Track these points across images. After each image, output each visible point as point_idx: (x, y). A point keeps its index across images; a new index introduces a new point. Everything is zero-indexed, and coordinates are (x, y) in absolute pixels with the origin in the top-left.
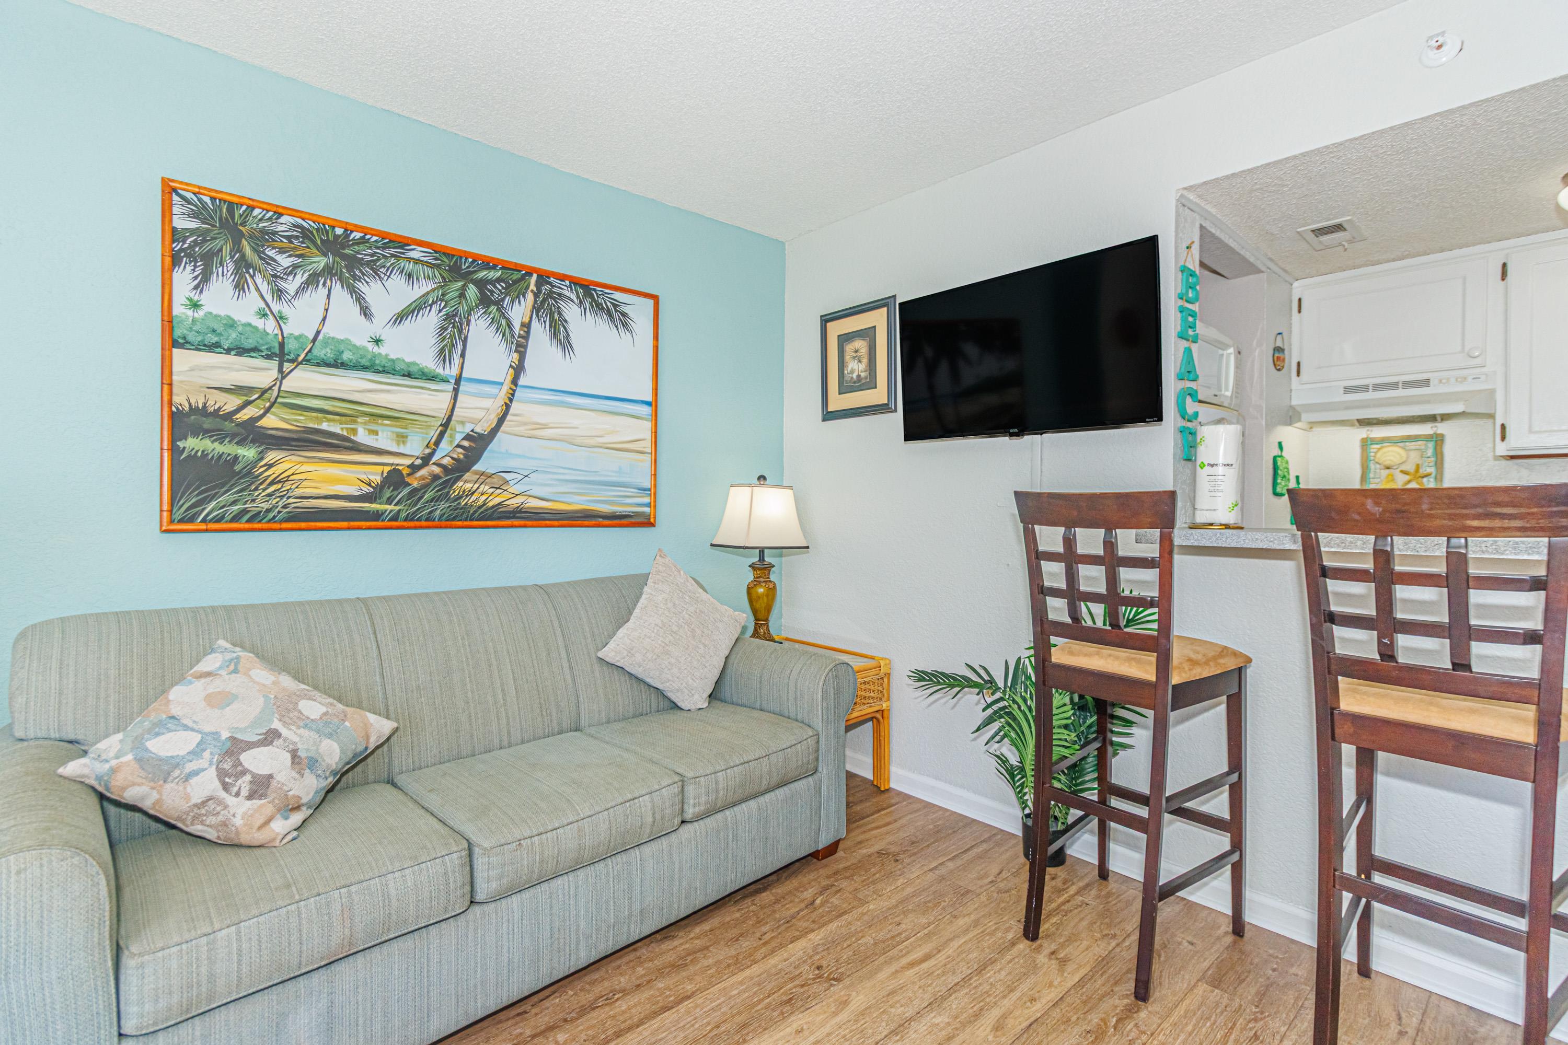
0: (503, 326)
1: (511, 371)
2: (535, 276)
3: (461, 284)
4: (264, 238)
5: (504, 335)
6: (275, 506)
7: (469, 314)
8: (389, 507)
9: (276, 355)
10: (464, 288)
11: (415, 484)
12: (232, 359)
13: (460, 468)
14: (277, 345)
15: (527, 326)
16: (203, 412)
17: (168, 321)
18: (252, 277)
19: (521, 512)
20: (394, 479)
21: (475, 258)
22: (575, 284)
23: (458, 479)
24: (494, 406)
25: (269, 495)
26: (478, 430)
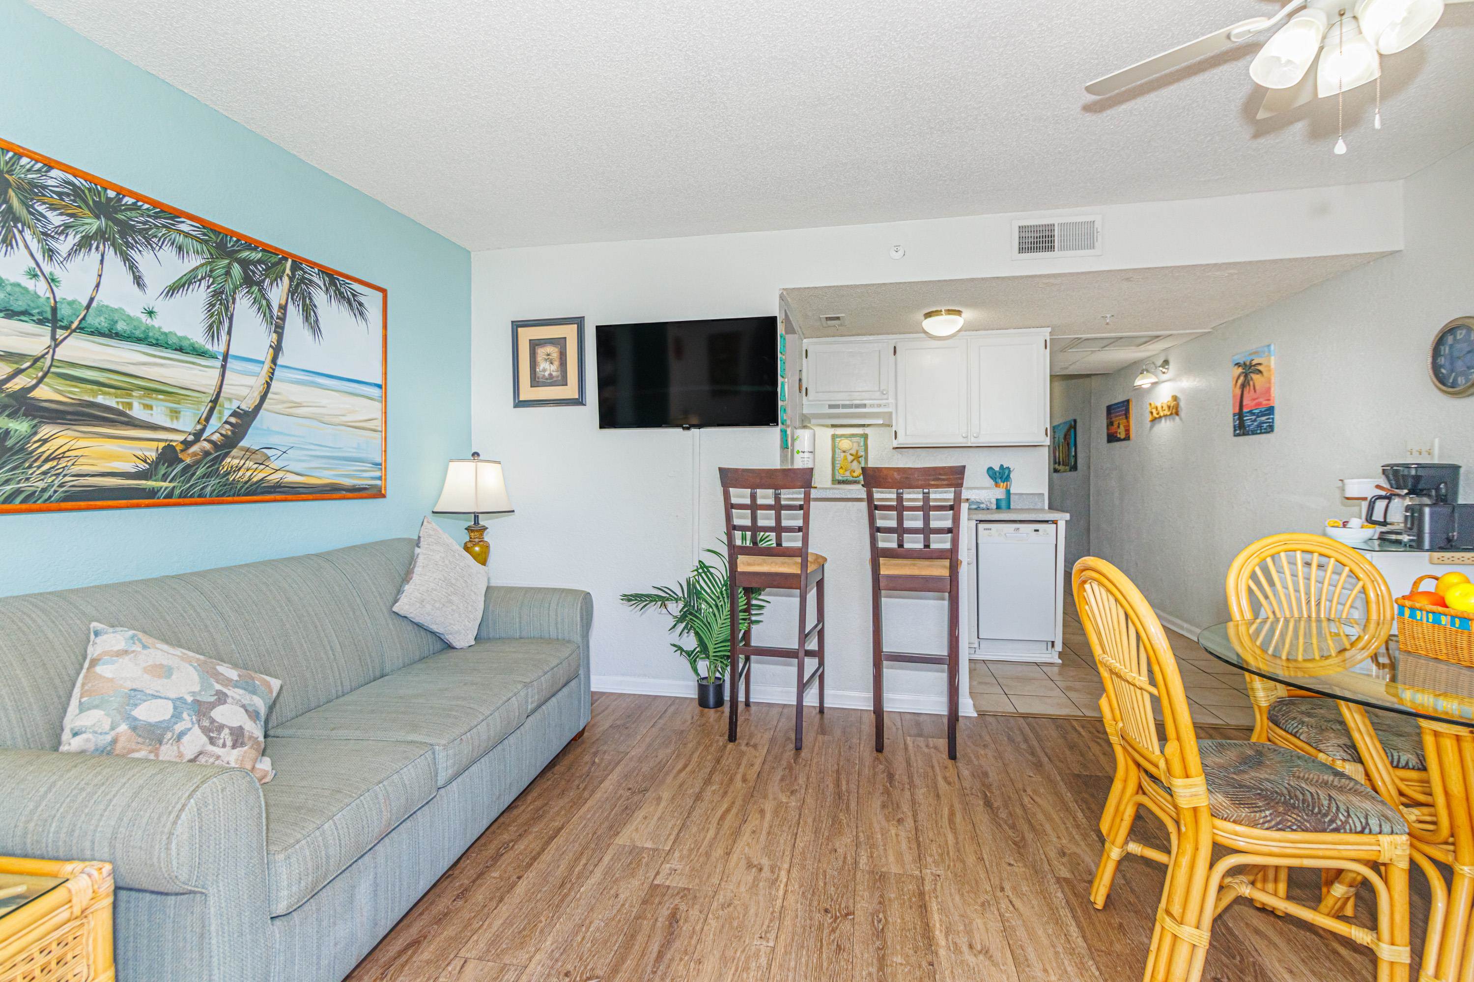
0: (263, 305)
1: (271, 350)
2: (290, 261)
3: (226, 261)
4: (32, 191)
5: (264, 316)
6: (51, 485)
7: (235, 293)
8: (165, 484)
9: (48, 320)
10: (229, 266)
11: (188, 461)
12: (3, 323)
13: (229, 444)
14: (48, 310)
15: (283, 308)
18: (21, 232)
19: (280, 487)
20: (169, 456)
21: (240, 237)
22: (323, 272)
23: (226, 455)
24: (257, 384)
25: (44, 473)
26: (243, 407)
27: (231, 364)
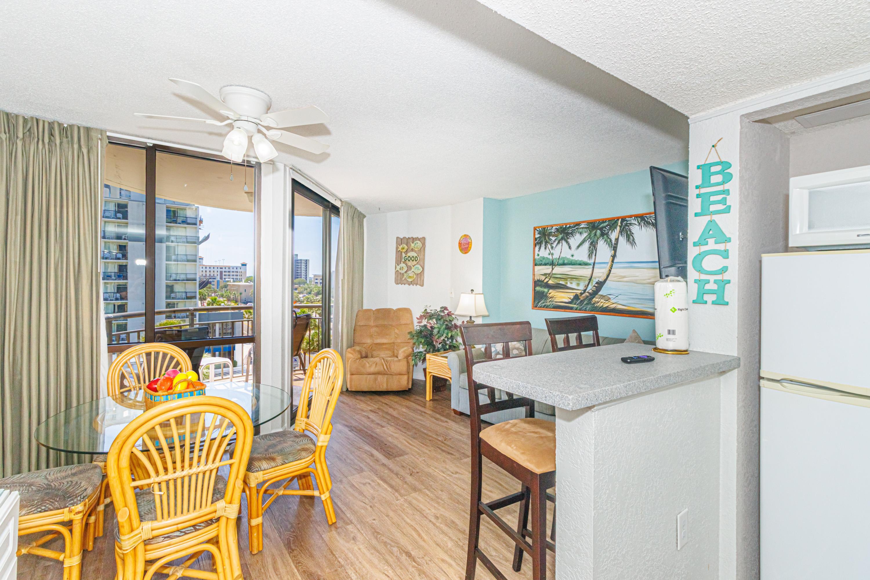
0: (609, 242)
1: (611, 257)
2: (620, 220)
3: (595, 231)
4: (550, 234)
5: (609, 245)
6: (551, 304)
7: (598, 241)
8: (575, 306)
9: (551, 264)
10: (596, 232)
11: (582, 299)
12: (544, 267)
13: (595, 293)
14: (552, 262)
15: (617, 240)
16: (539, 281)
17: (534, 260)
18: (548, 245)
19: (615, 310)
20: (576, 297)
21: (599, 220)
22: (637, 217)
23: (594, 297)
24: (606, 271)
25: (550, 301)
26: (600, 280)
27: (596, 266)
